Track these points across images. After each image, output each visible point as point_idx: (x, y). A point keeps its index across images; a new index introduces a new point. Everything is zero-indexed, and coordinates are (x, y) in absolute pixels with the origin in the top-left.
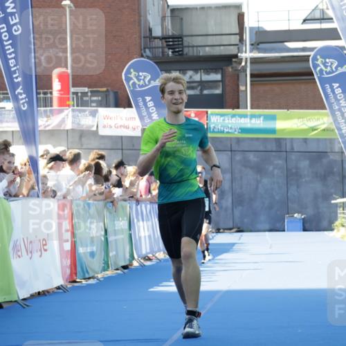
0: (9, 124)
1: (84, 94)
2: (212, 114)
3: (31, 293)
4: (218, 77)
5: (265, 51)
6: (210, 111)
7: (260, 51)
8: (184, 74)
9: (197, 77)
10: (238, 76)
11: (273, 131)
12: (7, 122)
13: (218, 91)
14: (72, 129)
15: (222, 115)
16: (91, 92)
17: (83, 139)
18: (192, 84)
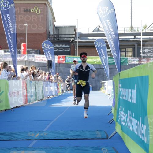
0: (9, 59)
1: (30, 50)
2: (67, 57)
3: (14, 107)
4: (69, 46)
5: (82, 39)
6: (66, 56)
7: (80, 39)
8: (59, 45)
9: (63, 46)
10: (74, 46)
12: (8, 58)
13: (69, 50)
14: (27, 61)
15: (69, 57)
16: (33, 50)
17: (30, 63)
18: (61, 48)
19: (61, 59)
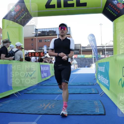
4: (78, 51)
7: (83, 49)
11: (84, 57)
13: (78, 53)
15: (79, 55)
18: (76, 52)
19: (76, 56)
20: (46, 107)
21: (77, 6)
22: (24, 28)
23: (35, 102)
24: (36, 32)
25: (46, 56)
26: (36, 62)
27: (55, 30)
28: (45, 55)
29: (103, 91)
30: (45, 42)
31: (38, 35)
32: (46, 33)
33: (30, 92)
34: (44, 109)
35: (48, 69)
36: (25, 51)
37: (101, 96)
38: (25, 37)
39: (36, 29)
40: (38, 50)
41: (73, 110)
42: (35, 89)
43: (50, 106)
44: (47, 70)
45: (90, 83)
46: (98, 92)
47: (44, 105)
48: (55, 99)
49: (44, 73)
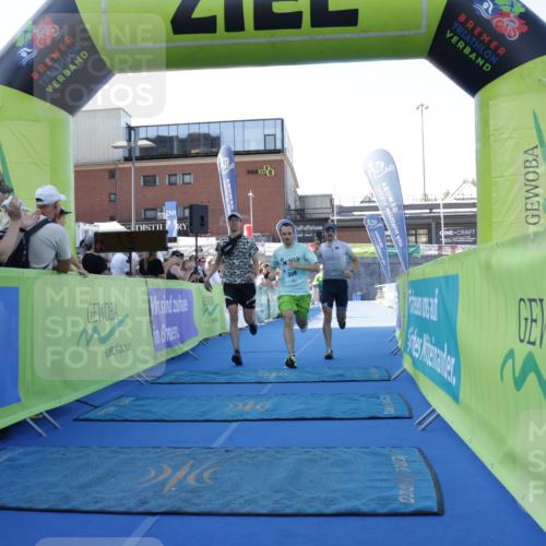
4: (321, 228)
5: (343, 216)
8: (305, 227)
16: (262, 235)
18: (309, 232)
20: (176, 481)
21: (315, 23)
22: (73, 123)
23: (123, 456)
24: (129, 140)
25: (175, 249)
26: (129, 274)
27: (214, 132)
28: (169, 245)
29: (430, 406)
30: (170, 184)
31: (138, 154)
32: (175, 144)
33: (100, 413)
34: (166, 489)
35: (186, 309)
36: (81, 224)
37: (424, 429)
38: (81, 161)
39: (130, 129)
40: (138, 221)
41: (299, 493)
42: (126, 401)
43: (194, 474)
44: (181, 313)
45: (373, 370)
46: (410, 410)
47: (168, 471)
48: (217, 444)
49: (163, 326)
